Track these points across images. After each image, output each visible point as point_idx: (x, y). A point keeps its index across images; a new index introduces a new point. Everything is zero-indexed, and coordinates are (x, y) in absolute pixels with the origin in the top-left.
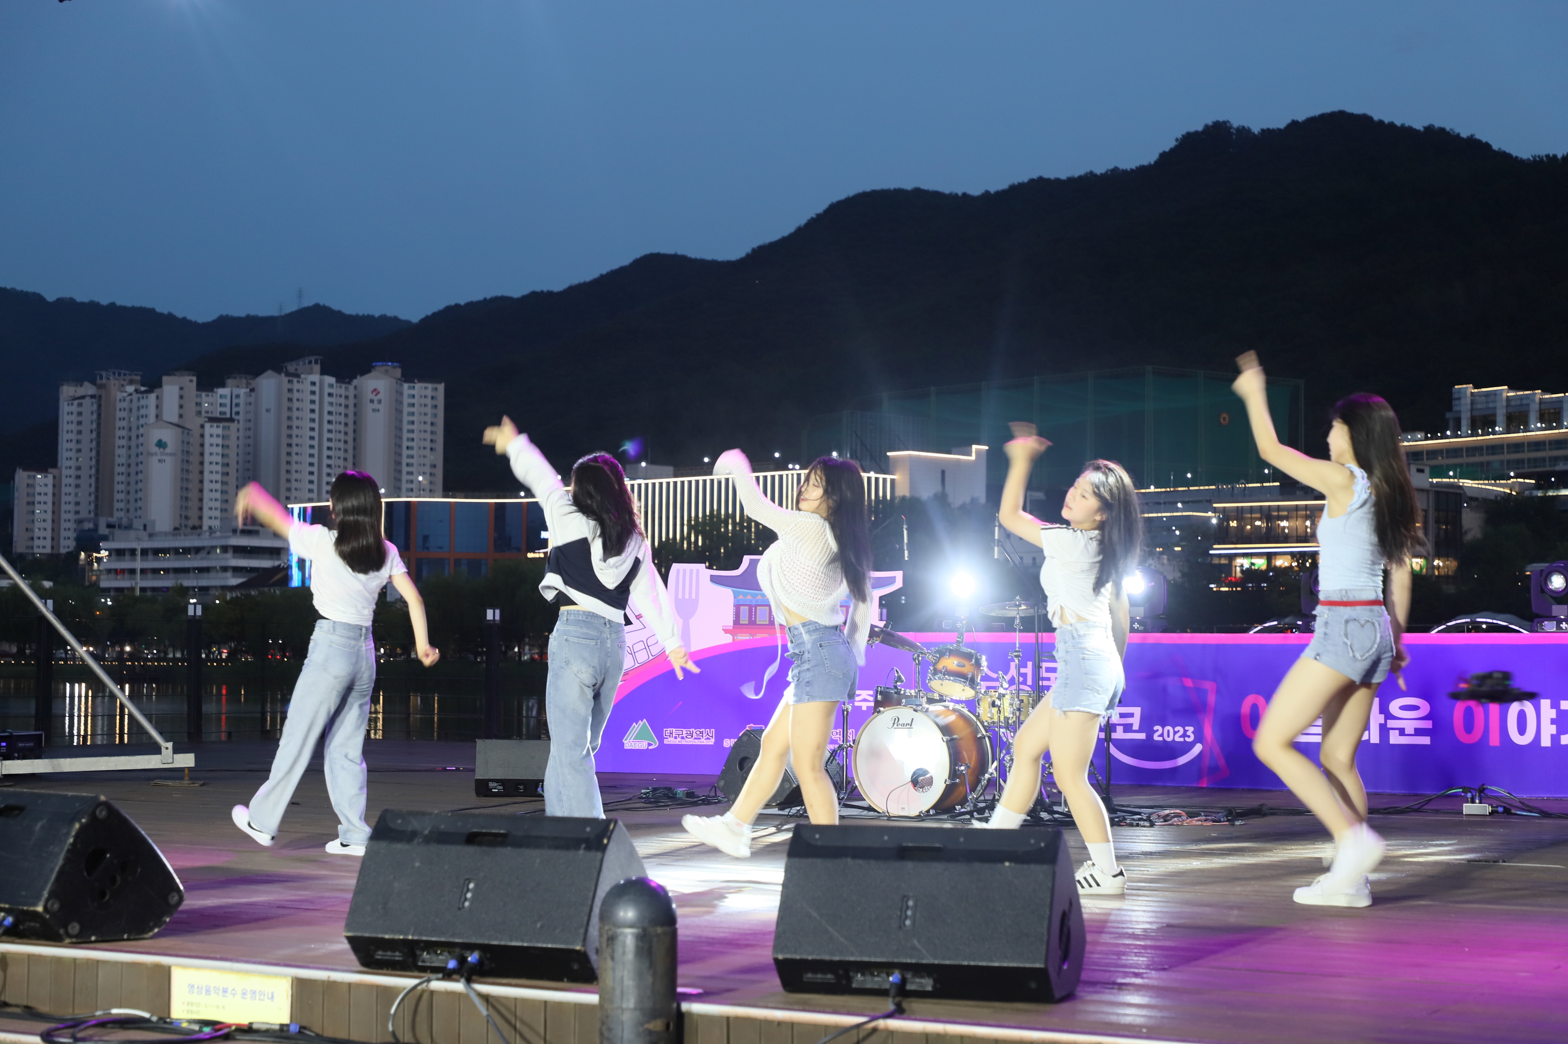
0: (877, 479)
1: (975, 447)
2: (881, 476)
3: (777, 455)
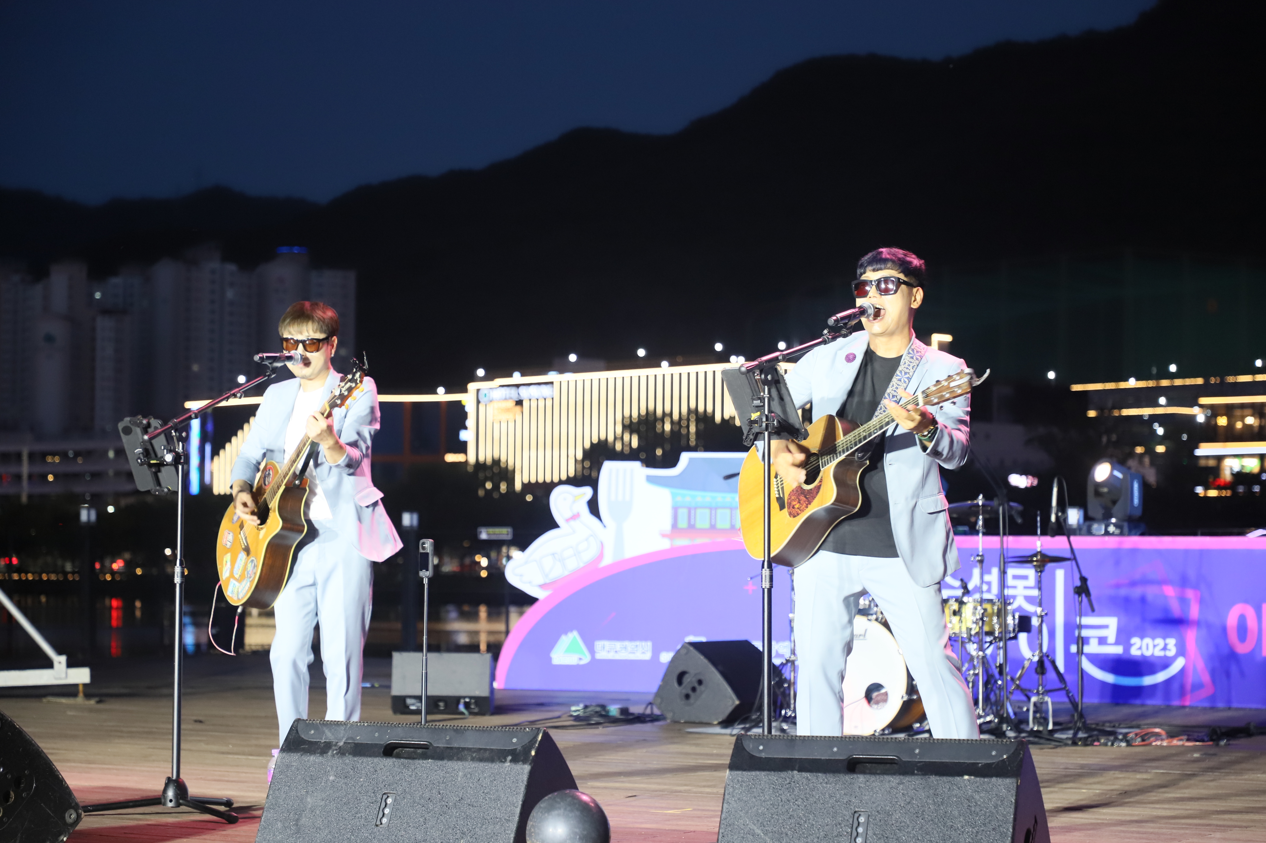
1: (938, 337)
3: (719, 347)
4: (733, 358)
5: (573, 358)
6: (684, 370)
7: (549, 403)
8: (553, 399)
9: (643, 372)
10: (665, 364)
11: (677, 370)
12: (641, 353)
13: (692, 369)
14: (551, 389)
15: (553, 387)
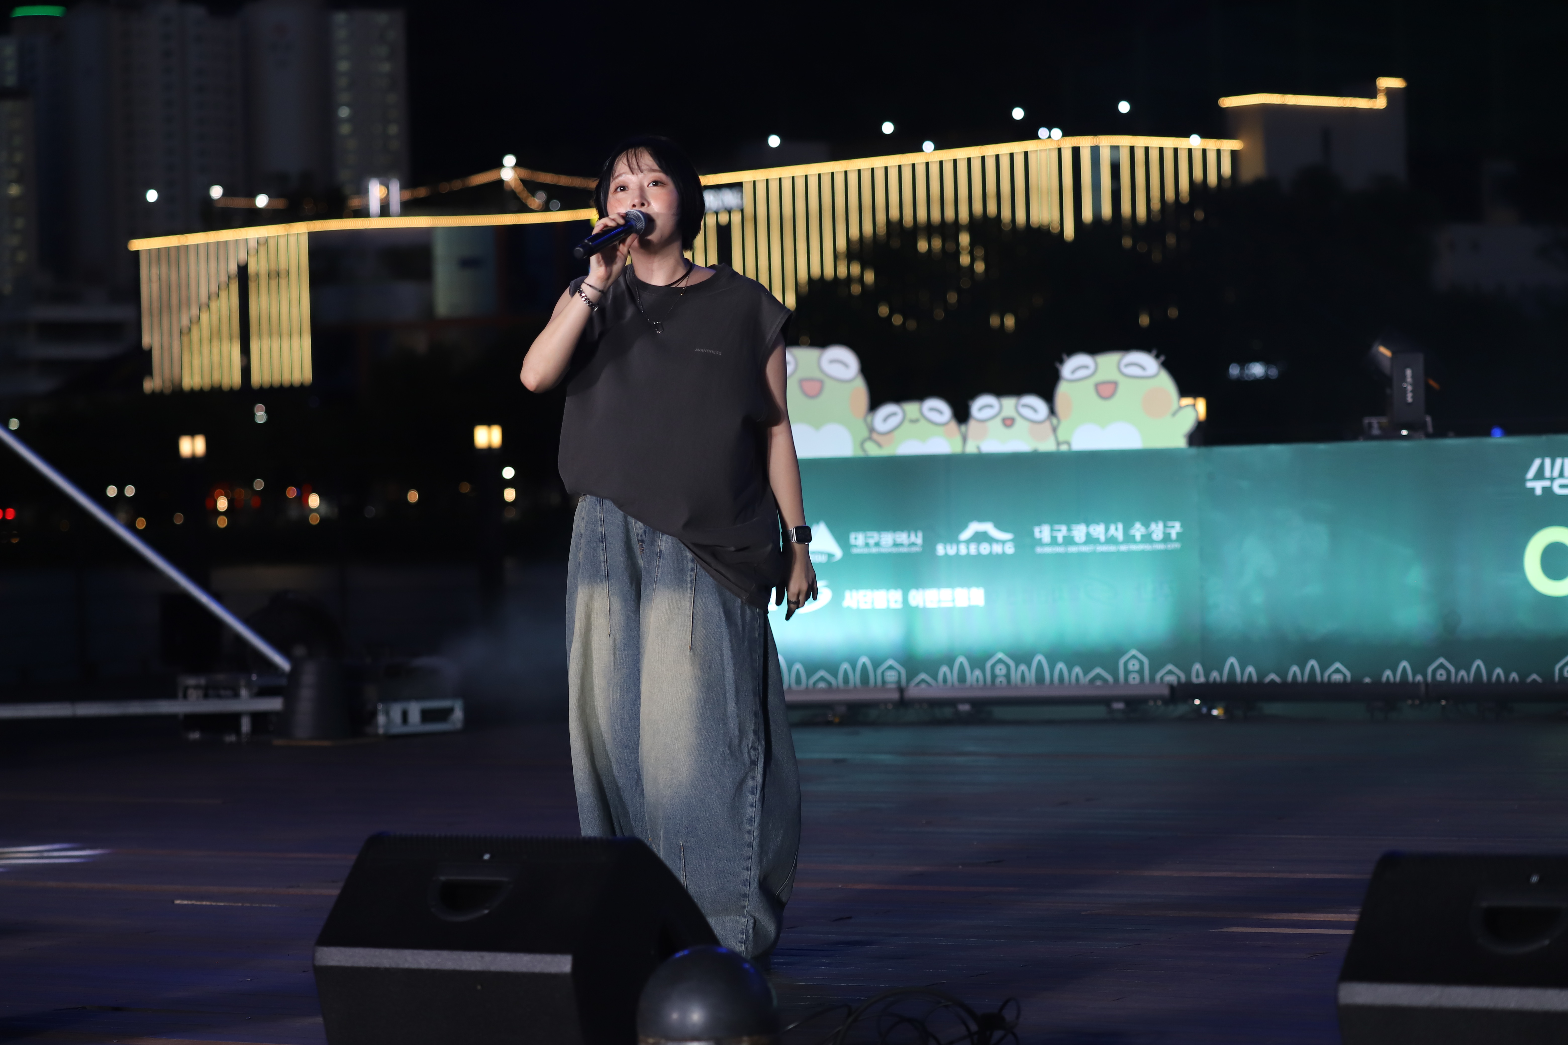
0: (1204, 151)
1: (1386, 83)
2: (1212, 145)
3: (1018, 114)
4: (1043, 132)
5: (774, 141)
6: (962, 153)
7: (736, 218)
8: (742, 211)
9: (893, 161)
10: (928, 146)
11: (948, 155)
12: (888, 128)
13: (974, 152)
14: (739, 196)
15: (742, 191)
